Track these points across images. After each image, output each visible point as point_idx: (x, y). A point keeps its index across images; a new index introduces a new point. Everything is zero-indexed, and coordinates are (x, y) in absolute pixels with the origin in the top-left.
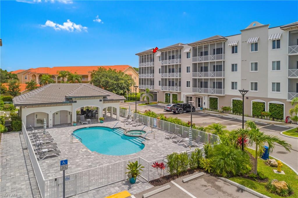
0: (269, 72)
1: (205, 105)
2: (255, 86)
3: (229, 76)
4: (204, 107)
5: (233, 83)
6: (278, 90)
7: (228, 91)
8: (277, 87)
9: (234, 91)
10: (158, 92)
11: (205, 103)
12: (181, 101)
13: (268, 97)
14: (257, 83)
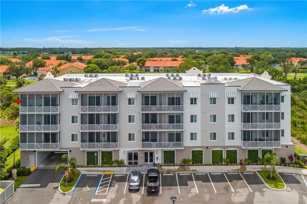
0: (226, 124)
1: (157, 160)
2: (214, 136)
3: (188, 127)
4: (156, 162)
5: (192, 134)
6: (233, 138)
7: (187, 142)
8: (232, 136)
9: (194, 142)
10: (70, 151)
11: (157, 157)
12: (120, 160)
13: (226, 145)
14: (215, 133)
